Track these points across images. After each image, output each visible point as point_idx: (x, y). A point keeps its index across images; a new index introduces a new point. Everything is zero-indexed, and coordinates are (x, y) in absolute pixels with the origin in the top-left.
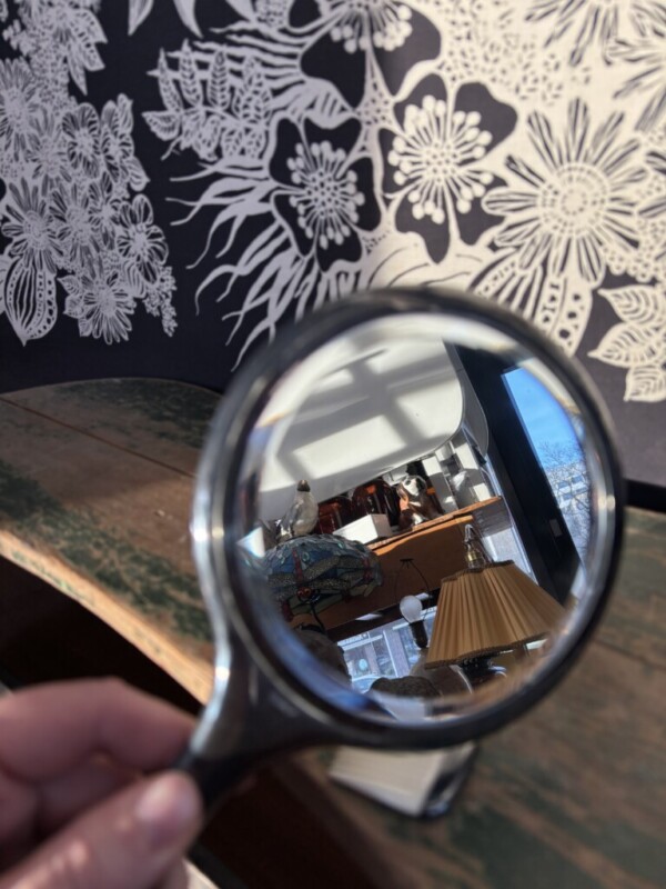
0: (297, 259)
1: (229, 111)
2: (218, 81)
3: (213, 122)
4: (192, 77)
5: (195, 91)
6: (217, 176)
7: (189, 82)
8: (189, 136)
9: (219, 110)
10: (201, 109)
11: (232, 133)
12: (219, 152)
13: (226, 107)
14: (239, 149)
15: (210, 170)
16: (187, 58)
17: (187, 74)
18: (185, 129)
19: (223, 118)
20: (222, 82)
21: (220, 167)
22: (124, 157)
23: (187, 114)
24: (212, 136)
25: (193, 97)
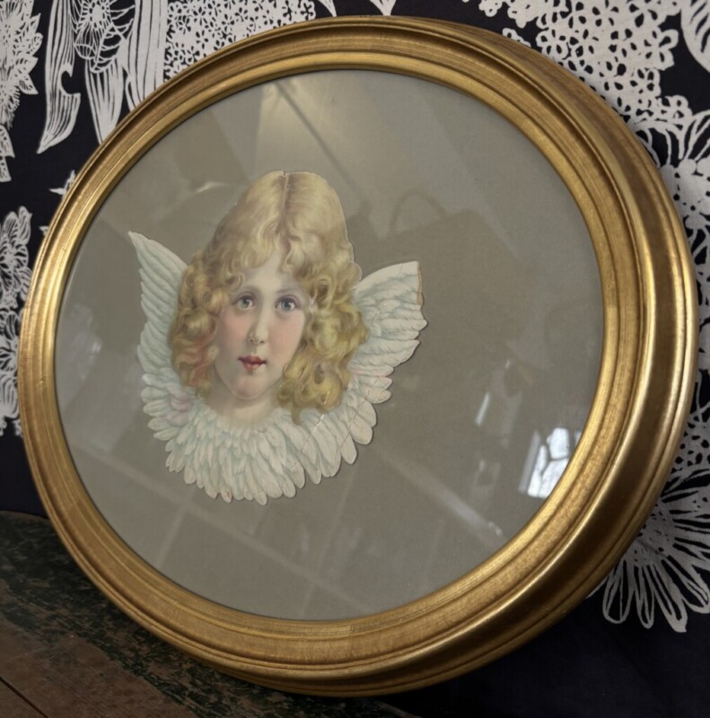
22: (18, 267)
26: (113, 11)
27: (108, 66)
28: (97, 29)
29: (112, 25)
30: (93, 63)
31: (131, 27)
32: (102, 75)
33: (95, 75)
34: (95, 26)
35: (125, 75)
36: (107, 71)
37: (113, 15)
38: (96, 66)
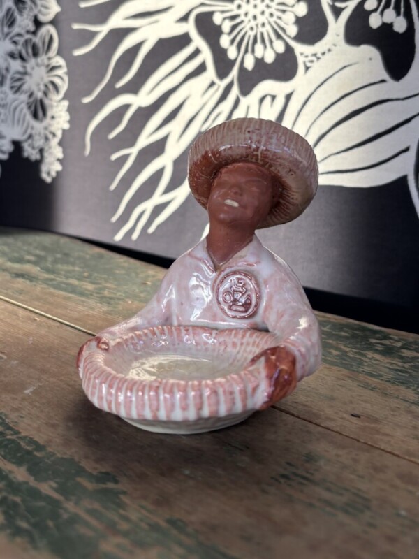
0: (212, 84)
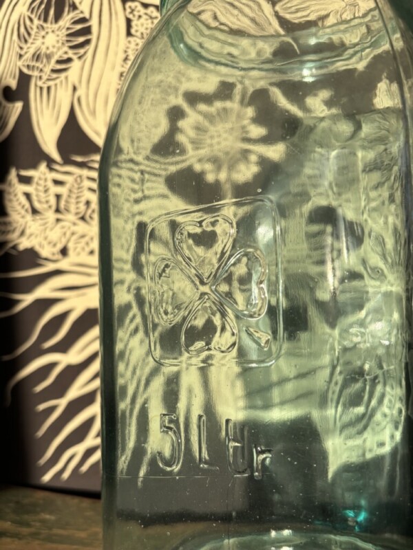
1: (83, 218)
2: (74, 196)
3: (63, 227)
4: (46, 191)
5: (47, 202)
6: (58, 272)
7: (42, 195)
8: (33, 237)
9: (71, 217)
10: (51, 216)
11: (83, 236)
12: (64, 252)
13: (80, 215)
14: (88, 250)
15: (50, 267)
16: (43, 177)
17: (41, 188)
18: (28, 232)
19: (74, 224)
20: (78, 197)
21: (63, 264)
23: (33, 220)
24: (60, 239)
25: (45, 206)
26: (69, 39)
27: (58, 81)
28: (48, 52)
29: (66, 49)
30: (40, 78)
31: (85, 53)
32: (49, 88)
33: (41, 88)
34: (48, 48)
35: (75, 89)
36: (56, 85)
37: (68, 41)
38: (43, 80)
